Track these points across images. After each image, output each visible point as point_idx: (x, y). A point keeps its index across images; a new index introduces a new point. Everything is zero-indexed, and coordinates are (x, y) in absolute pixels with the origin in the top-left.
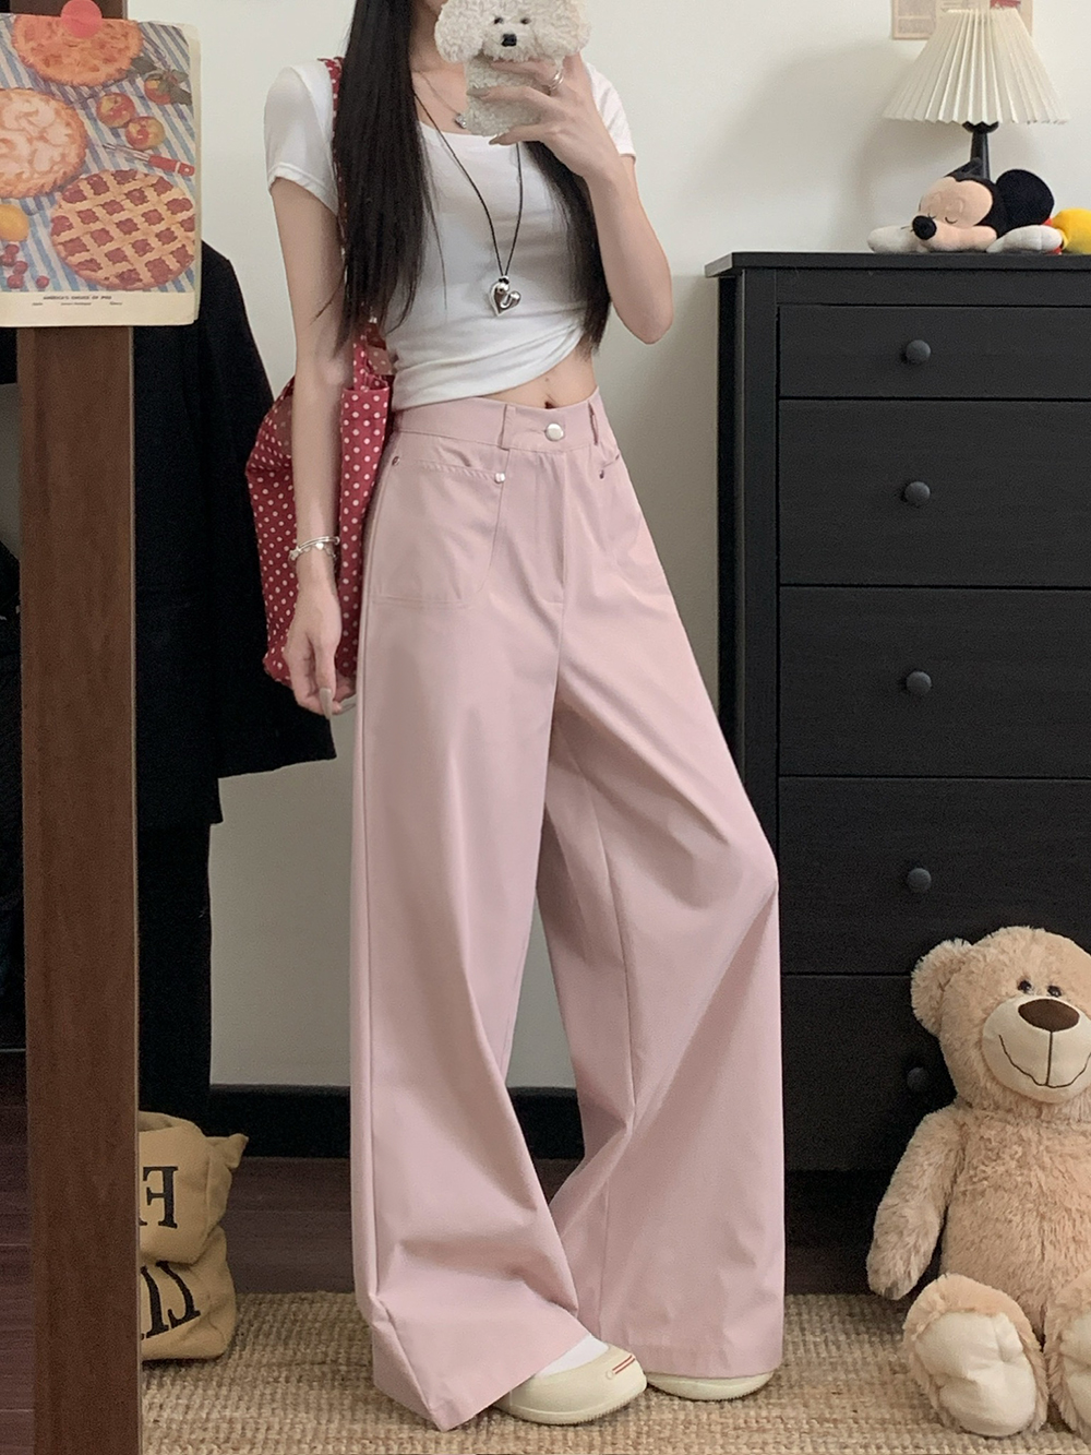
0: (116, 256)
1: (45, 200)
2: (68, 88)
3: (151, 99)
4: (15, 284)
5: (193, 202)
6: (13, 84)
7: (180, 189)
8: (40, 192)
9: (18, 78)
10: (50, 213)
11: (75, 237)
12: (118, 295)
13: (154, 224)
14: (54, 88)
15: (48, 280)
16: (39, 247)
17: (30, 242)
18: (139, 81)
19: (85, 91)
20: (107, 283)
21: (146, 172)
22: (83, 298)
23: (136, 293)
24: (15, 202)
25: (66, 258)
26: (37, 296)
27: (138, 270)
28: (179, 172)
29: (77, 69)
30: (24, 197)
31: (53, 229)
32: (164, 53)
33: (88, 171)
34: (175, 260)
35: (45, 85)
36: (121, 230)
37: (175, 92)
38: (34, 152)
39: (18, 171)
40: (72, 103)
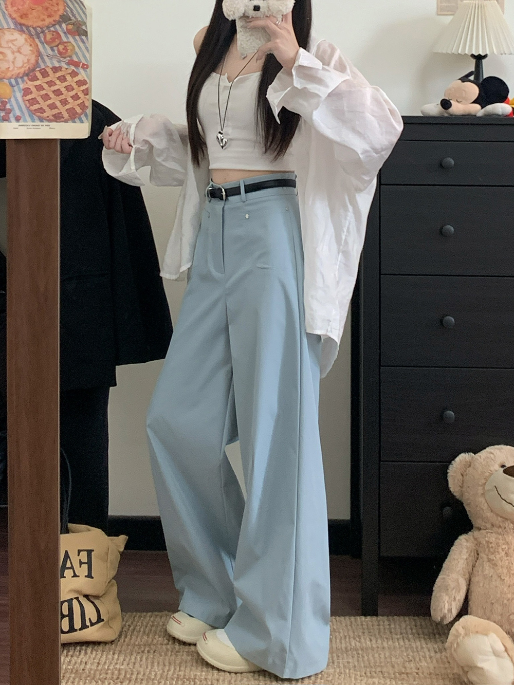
0: (53, 106)
1: (20, 80)
2: (31, 29)
3: (69, 34)
4: (5, 119)
5: (88, 81)
6: (6, 26)
7: (82, 75)
8: (17, 77)
9: (7, 23)
10: (22, 86)
11: (33, 97)
12: (53, 124)
13: (70, 91)
14: (24, 29)
15: (21, 117)
16: (17, 101)
17: (13, 100)
18: (64, 25)
19: (39, 29)
20: (48, 118)
21: (66, 67)
22: (37, 125)
23: (61, 123)
24: (6, 81)
25: (29, 108)
26: (16, 124)
27: (62, 113)
28: (82, 67)
29: (35, 20)
30: (11, 78)
31: (23, 94)
32: (75, 12)
33: (40, 67)
34: (79, 108)
35: (21, 27)
36: (55, 95)
37: (80, 31)
38: (15, 58)
39: (8, 67)
40: (32, 35)
